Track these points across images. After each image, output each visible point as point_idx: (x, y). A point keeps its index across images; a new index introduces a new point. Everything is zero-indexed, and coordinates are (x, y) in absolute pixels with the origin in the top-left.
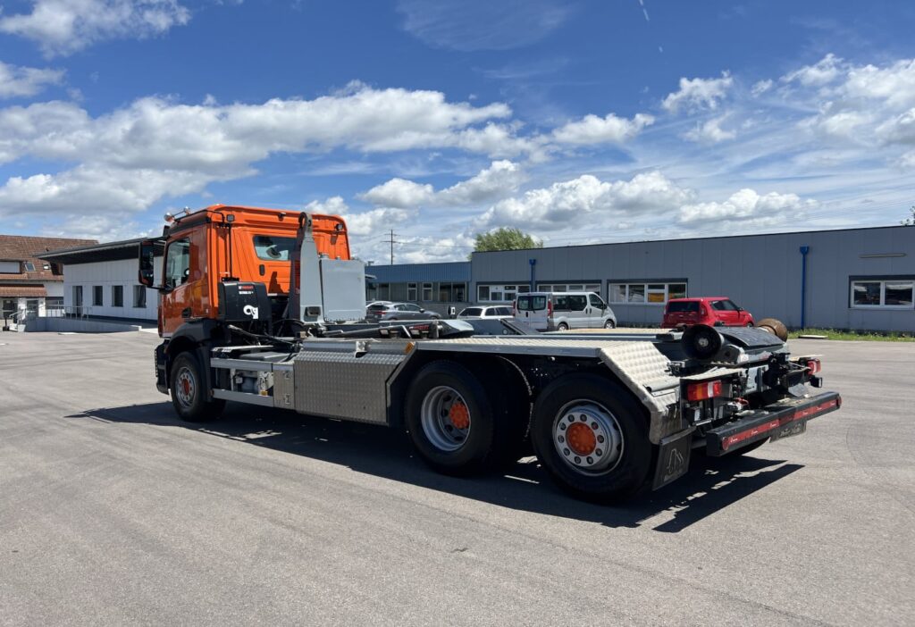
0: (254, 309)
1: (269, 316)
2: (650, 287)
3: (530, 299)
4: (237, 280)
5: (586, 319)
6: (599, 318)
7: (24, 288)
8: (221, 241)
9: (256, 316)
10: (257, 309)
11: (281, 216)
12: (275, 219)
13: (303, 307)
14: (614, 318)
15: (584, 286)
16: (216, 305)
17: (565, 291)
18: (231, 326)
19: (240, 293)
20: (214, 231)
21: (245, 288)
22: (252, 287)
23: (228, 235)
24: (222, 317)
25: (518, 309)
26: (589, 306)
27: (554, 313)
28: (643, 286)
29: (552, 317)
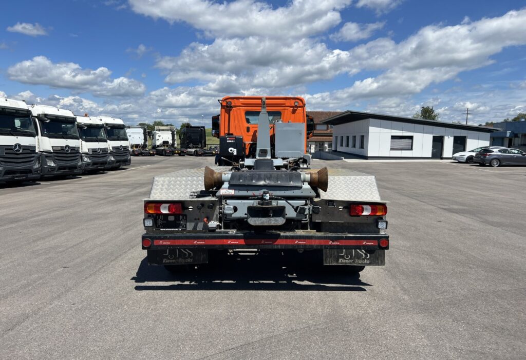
0: (234, 150)
8: (227, 115)
9: (235, 153)
10: (236, 150)
13: (258, 149)
18: (222, 158)
19: (228, 141)
20: (223, 110)
21: (231, 139)
22: (234, 139)
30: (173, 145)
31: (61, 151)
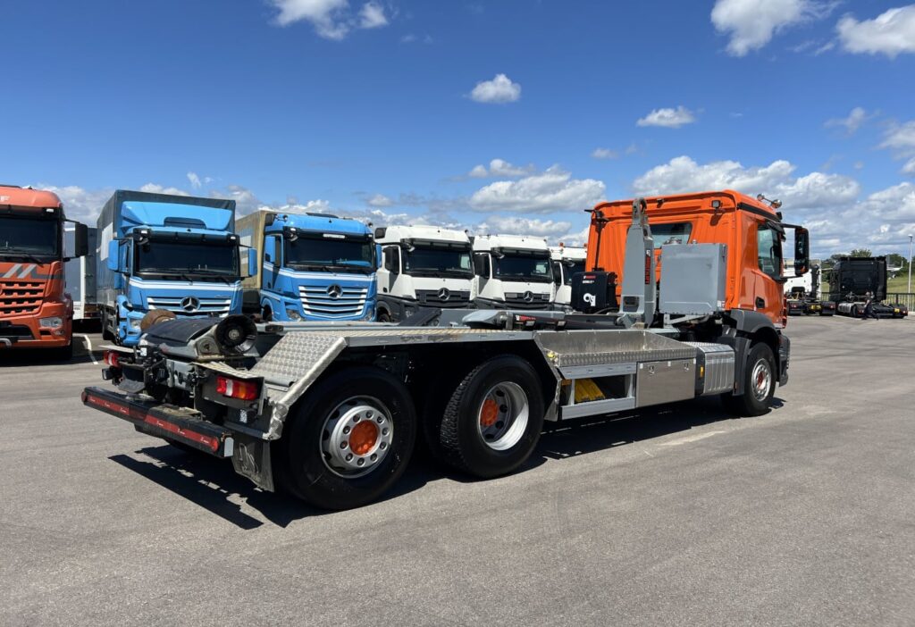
0: (592, 297)
21: (589, 277)
22: (595, 277)
30: (813, 294)
31: (518, 300)
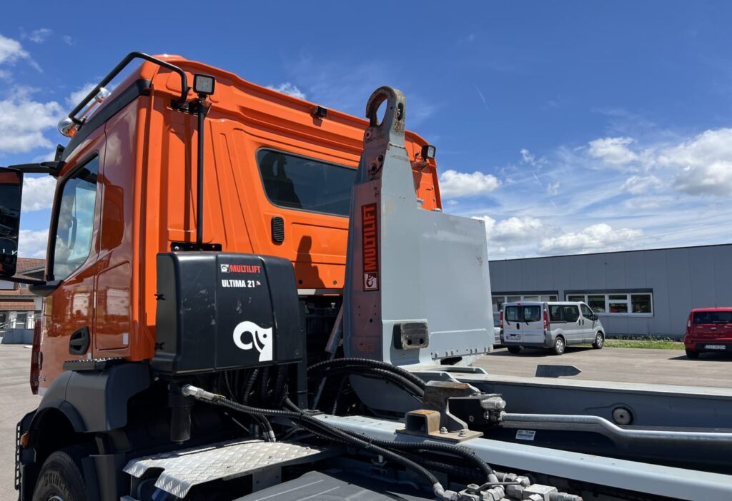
0: (261, 331)
1: (299, 353)
2: (611, 298)
3: (521, 309)
4: (218, 248)
5: (580, 331)
6: (591, 330)
7: (16, 303)
8: (176, 144)
9: (266, 355)
10: (269, 332)
11: (319, 113)
12: (306, 119)
13: (388, 323)
14: (603, 331)
15: (540, 296)
16: (151, 321)
17: (556, 301)
18: (193, 390)
19: (225, 283)
20: (157, 118)
21: (237, 269)
22: (256, 269)
23: (196, 133)
24: (165, 357)
25: (507, 320)
26: (581, 317)
27: (551, 325)
28: (604, 297)
29: (549, 330)
